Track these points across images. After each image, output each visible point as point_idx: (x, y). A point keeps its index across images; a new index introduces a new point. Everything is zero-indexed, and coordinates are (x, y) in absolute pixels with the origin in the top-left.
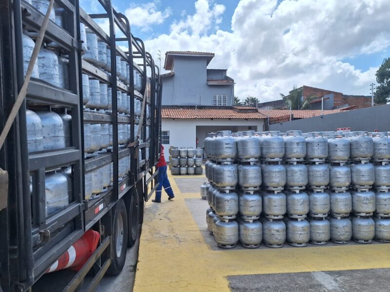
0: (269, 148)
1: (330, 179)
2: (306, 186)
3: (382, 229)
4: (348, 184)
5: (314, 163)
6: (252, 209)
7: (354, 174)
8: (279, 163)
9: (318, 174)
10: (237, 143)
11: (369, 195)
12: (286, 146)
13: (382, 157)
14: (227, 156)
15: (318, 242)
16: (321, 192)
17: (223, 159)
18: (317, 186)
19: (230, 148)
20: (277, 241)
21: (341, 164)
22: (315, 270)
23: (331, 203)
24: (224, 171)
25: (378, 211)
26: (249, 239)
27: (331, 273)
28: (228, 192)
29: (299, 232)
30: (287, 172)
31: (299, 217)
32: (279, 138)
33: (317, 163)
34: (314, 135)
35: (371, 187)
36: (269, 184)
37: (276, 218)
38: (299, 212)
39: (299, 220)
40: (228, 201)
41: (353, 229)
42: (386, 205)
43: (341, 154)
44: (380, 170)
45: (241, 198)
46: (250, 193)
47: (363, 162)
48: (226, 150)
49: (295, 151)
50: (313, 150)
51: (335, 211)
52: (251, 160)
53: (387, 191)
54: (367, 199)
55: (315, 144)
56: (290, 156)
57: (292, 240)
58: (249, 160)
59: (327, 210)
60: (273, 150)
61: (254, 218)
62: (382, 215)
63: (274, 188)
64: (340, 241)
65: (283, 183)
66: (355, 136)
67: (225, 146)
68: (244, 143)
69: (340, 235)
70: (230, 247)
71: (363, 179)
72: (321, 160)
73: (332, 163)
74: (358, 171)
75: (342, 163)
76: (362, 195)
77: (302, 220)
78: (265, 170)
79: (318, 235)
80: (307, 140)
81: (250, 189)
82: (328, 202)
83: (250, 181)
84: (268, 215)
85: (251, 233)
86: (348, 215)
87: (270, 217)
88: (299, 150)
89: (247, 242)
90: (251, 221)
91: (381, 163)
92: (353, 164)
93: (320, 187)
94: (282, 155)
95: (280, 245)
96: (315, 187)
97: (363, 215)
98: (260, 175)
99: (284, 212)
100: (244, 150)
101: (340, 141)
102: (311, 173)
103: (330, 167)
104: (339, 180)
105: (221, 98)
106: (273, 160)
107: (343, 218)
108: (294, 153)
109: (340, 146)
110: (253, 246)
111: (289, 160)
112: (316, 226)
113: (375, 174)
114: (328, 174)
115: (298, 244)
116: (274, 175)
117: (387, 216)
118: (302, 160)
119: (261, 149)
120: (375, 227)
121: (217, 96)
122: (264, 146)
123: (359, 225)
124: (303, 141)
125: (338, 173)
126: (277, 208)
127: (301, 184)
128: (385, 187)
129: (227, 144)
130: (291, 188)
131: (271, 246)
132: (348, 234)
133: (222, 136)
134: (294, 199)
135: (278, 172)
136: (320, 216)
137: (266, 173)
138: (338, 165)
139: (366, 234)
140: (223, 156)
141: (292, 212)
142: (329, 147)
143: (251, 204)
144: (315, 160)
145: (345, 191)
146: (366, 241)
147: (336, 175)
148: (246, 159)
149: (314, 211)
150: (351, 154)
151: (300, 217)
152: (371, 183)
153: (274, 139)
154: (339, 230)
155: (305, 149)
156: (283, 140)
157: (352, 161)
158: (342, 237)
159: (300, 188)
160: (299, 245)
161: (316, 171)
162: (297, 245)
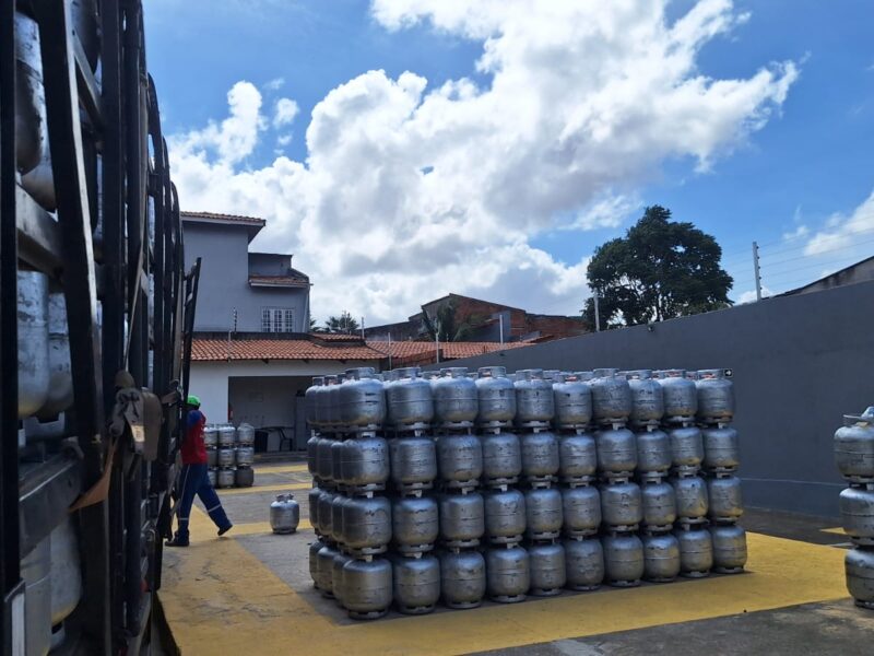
0: (450, 402)
1: (561, 460)
2: (518, 476)
3: (658, 557)
4: (591, 469)
5: (530, 431)
6: (419, 529)
7: (601, 450)
8: (469, 431)
9: (540, 451)
10: (386, 393)
11: (629, 490)
12: (479, 396)
13: (647, 417)
14: (369, 419)
15: (545, 590)
16: (545, 487)
17: (360, 425)
18: (538, 476)
19: (375, 402)
20: (470, 593)
21: (579, 432)
22: (556, 637)
23: (564, 509)
24: (364, 451)
25: (647, 520)
26: (416, 594)
27: (586, 640)
28: (370, 495)
29: (511, 572)
30: (483, 448)
31: (509, 540)
32: (467, 382)
33: (536, 430)
34: (527, 376)
35: (631, 475)
36: (451, 475)
37: (467, 544)
38: (509, 530)
39: (509, 546)
40: (373, 515)
41: (605, 560)
42: (659, 507)
43: (576, 412)
44: (644, 441)
45: (398, 508)
46: (414, 496)
47: (616, 426)
48: (366, 407)
49: (497, 406)
50: (527, 404)
51: (573, 525)
52: (418, 425)
53: (658, 481)
54: (628, 497)
55: (530, 393)
56: (488, 417)
57: (498, 589)
58: (412, 427)
59: (558, 524)
60: (457, 406)
61: (424, 547)
62: (655, 528)
63: (461, 481)
64: (584, 585)
65: (477, 472)
66: (598, 377)
67: (364, 398)
68: (400, 392)
69: (584, 573)
70: (376, 614)
71: (617, 458)
72: (543, 424)
73: (560, 430)
74: (608, 444)
75: (580, 428)
76: (619, 491)
77: (515, 547)
78: (444, 447)
79: (544, 575)
80: (516, 384)
81: (416, 486)
82: (560, 508)
83: (416, 470)
84: (450, 541)
85: (419, 581)
86: (596, 531)
87: (454, 543)
88: (504, 404)
89: (410, 601)
90: (418, 556)
91: (645, 427)
92: (597, 432)
93: (543, 476)
94: (473, 415)
95: (476, 602)
96: (535, 478)
97: (623, 528)
98: (432, 457)
99: (479, 532)
100: (403, 406)
101: (573, 387)
102: (527, 451)
103: (559, 437)
104: (576, 462)
105: (280, 316)
106: (458, 425)
107: (588, 538)
108: (496, 410)
109: (575, 396)
110: (424, 608)
111: (487, 425)
112: (542, 556)
113: (638, 450)
114: (557, 452)
115: (510, 597)
116: (461, 455)
117: (662, 529)
118: (509, 424)
119: (435, 403)
120: (645, 554)
121: (272, 312)
122: (440, 399)
123: (617, 550)
124: (508, 387)
125: (574, 449)
126: (468, 523)
127: (511, 471)
128: (654, 474)
129: (369, 395)
130: (493, 482)
131: (458, 606)
132: (597, 568)
133: (357, 378)
134: (499, 505)
135: (469, 448)
136: (546, 535)
137: (445, 451)
138: (572, 433)
139: (631, 567)
140: (361, 420)
141: (496, 530)
142: (556, 399)
143: (419, 518)
144: (533, 424)
145: (587, 484)
146: (632, 583)
147: (571, 453)
148: (407, 424)
149: (534, 527)
150: (593, 412)
151: (512, 539)
152: (632, 466)
153: (459, 383)
154: (582, 562)
155: (514, 402)
156: (475, 386)
157: (596, 425)
158: (589, 577)
159: (510, 481)
160: (512, 599)
161: (537, 446)
162: (507, 599)
